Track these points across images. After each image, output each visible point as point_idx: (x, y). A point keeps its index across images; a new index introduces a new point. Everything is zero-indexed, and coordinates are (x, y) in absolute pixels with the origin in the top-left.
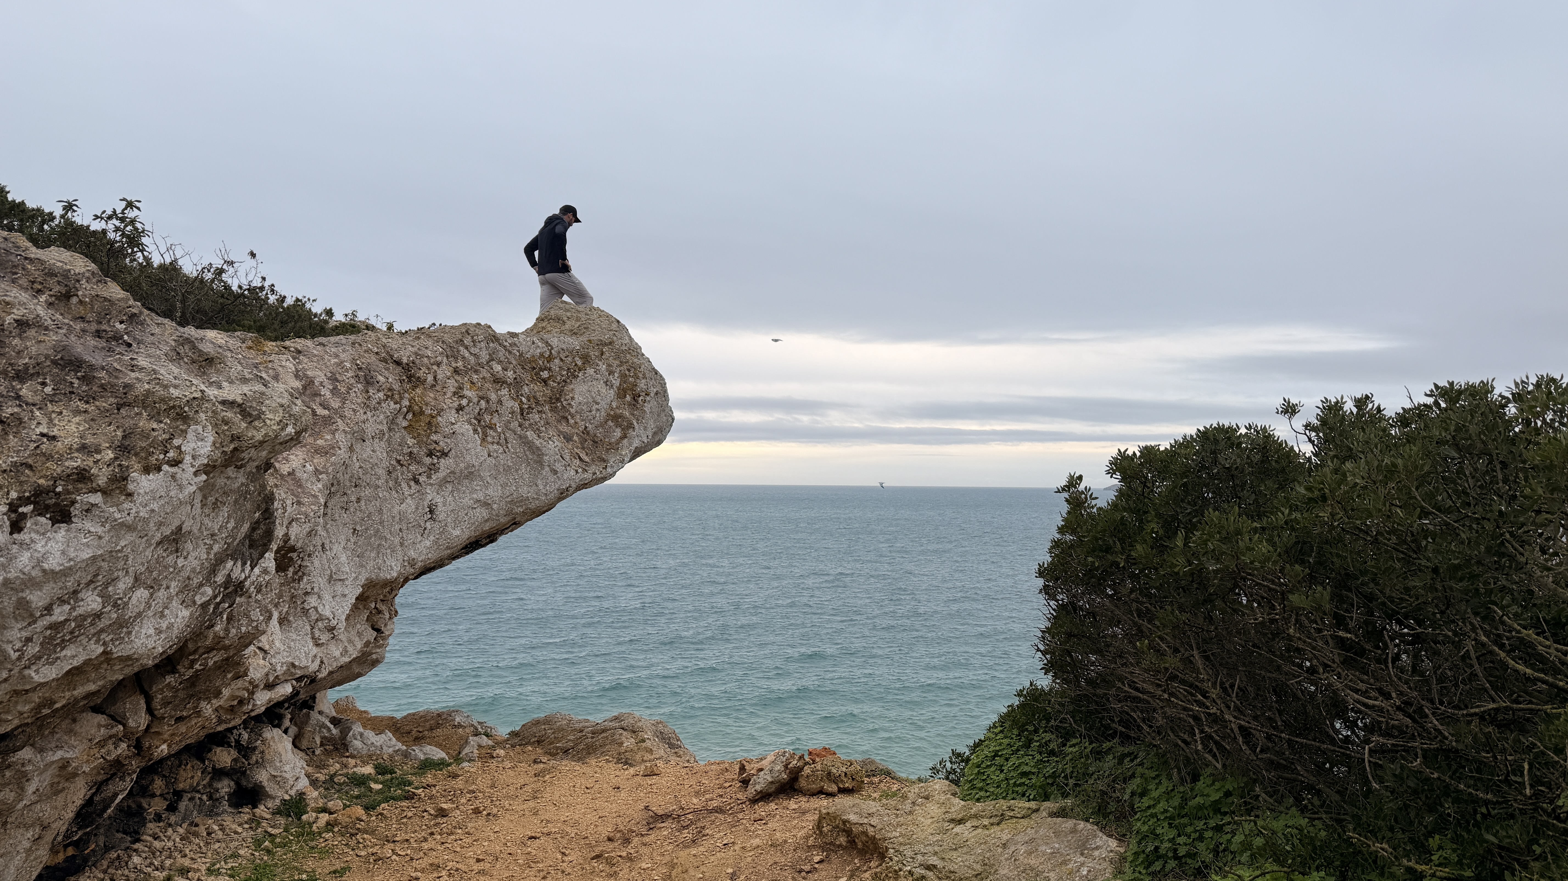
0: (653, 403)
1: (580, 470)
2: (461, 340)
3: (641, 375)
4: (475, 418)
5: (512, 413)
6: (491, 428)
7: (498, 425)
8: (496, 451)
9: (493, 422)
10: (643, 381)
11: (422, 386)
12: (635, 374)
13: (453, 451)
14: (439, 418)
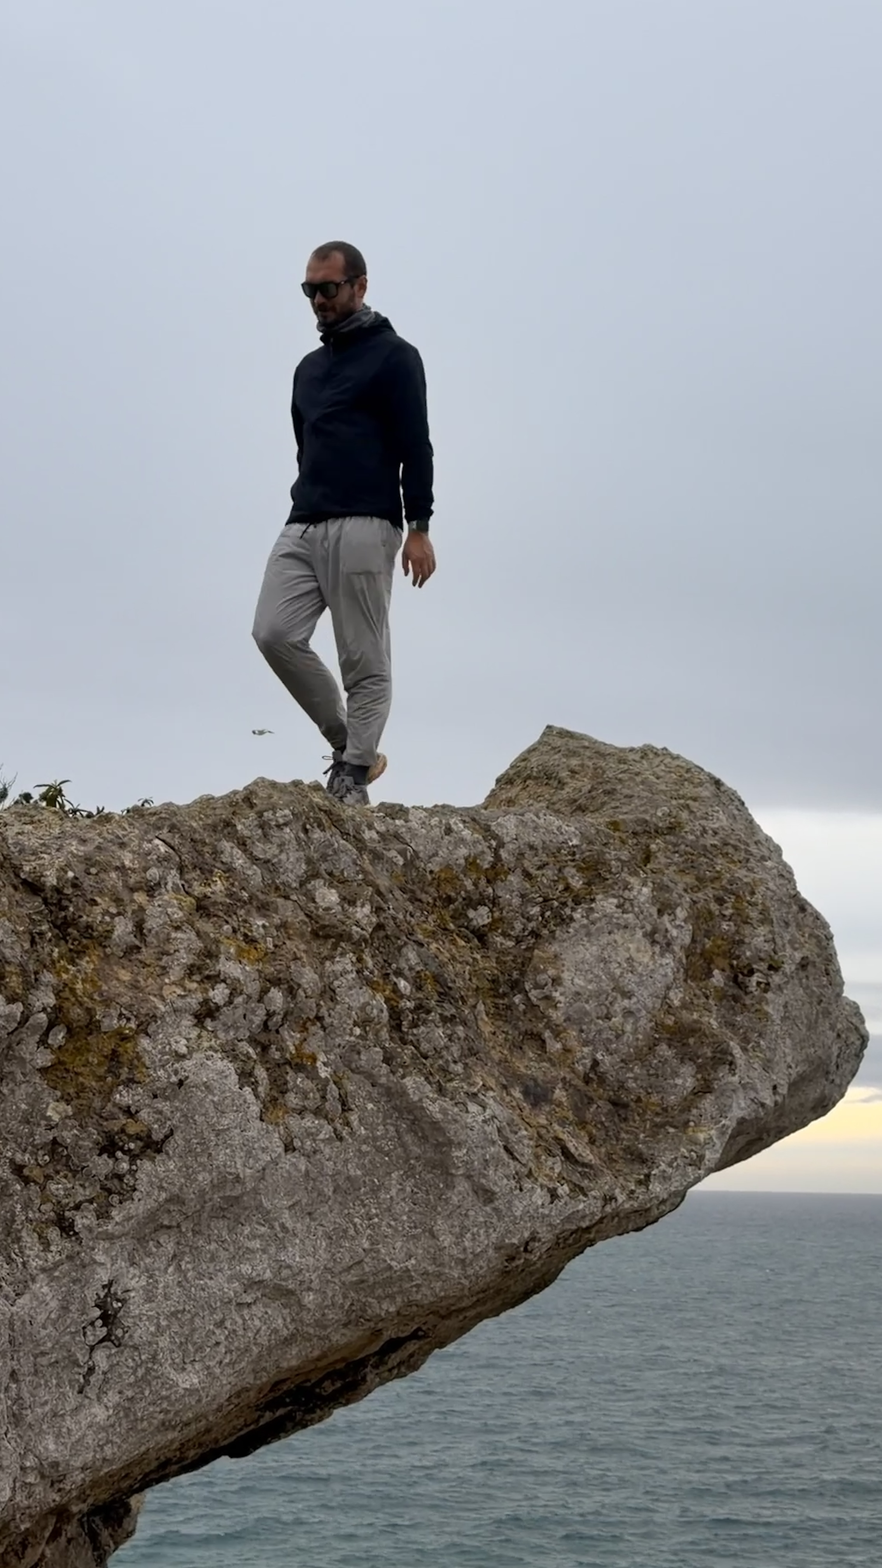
0: (794, 993)
1: (563, 1190)
2: (228, 824)
3: (754, 914)
4: (253, 1041)
5: (364, 1022)
6: (299, 1068)
7: (322, 1058)
8: (311, 1135)
9: (307, 1050)
10: (762, 930)
11: (99, 951)
12: (738, 912)
13: (178, 1136)
14: (145, 1043)
